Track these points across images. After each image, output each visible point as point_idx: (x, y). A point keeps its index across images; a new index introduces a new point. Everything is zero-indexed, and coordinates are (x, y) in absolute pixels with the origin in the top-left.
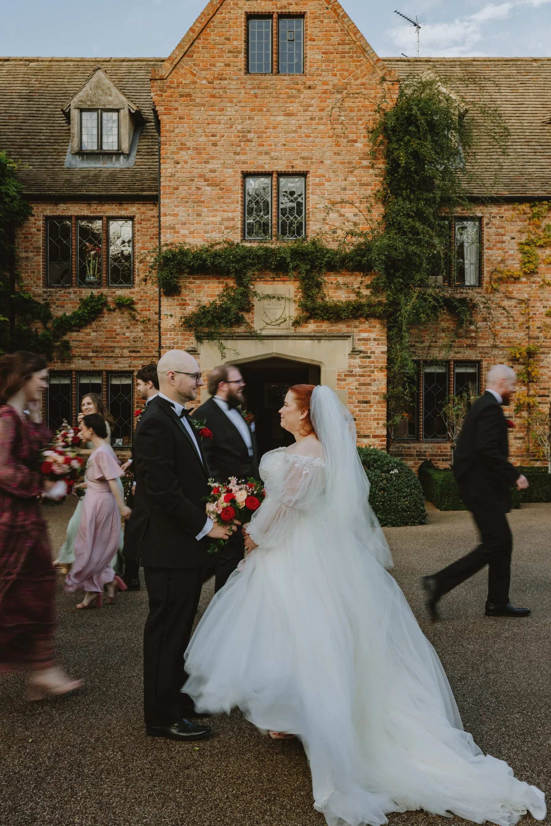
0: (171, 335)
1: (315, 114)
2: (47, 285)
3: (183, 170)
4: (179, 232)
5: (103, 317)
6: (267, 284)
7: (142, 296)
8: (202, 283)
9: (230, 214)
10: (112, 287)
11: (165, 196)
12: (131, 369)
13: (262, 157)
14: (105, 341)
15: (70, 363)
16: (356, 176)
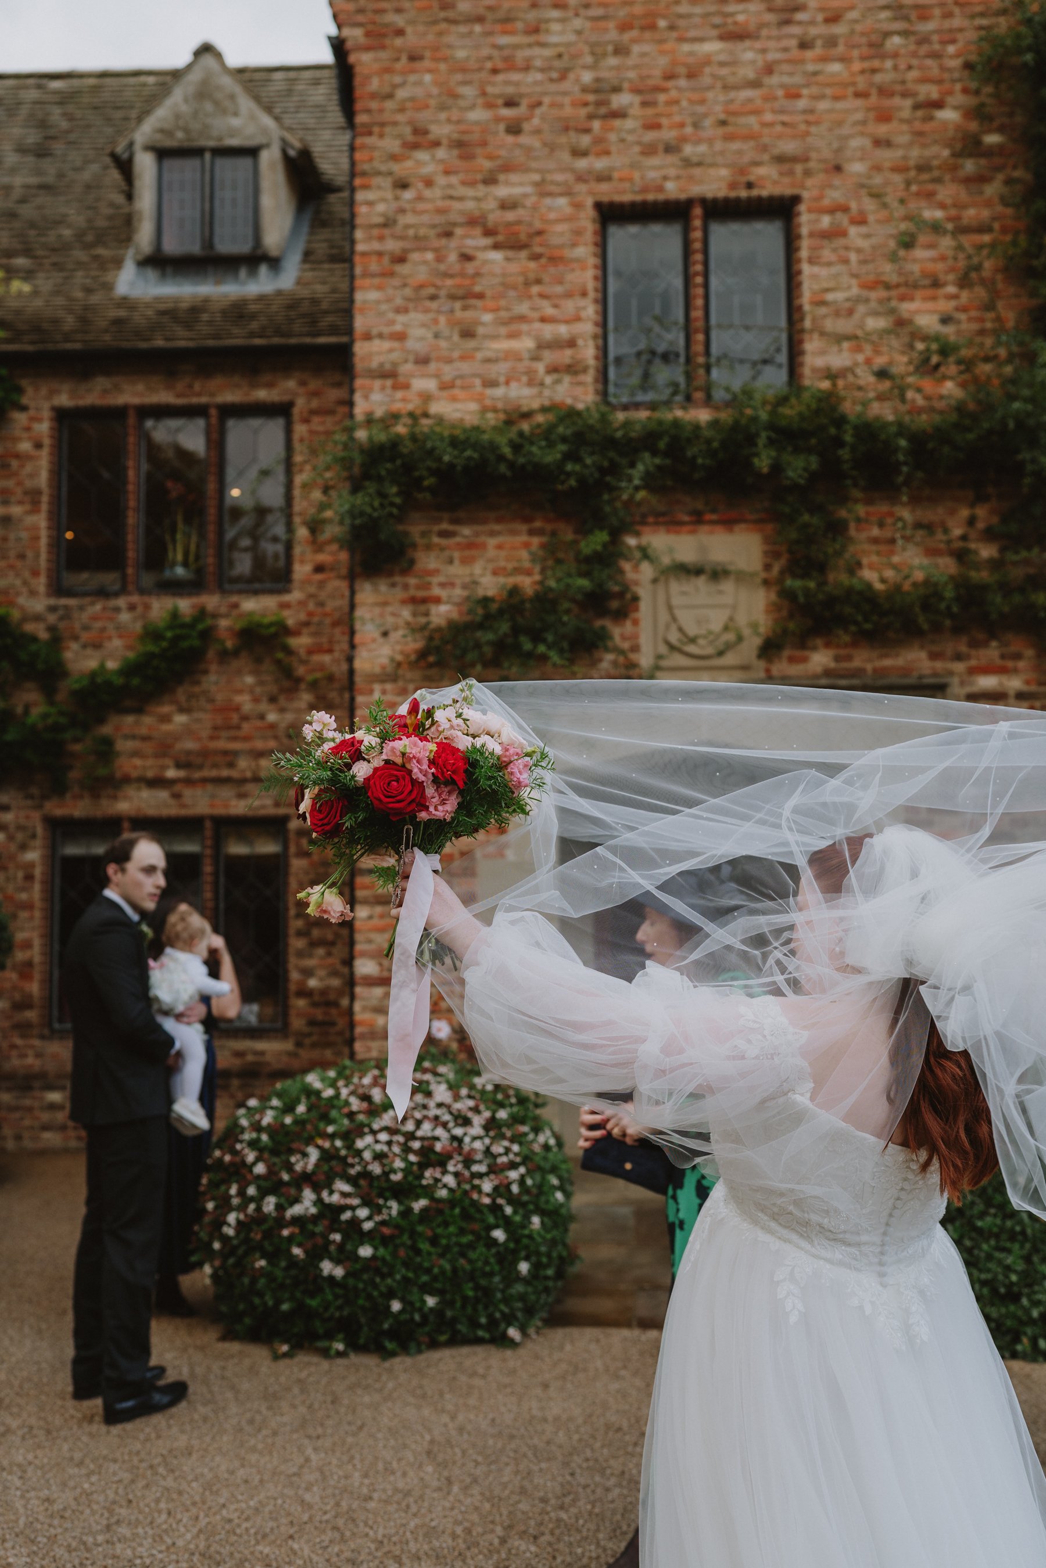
0: (384, 692)
1: (813, 31)
2: (58, 589)
3: (421, 206)
4: (407, 386)
5: (206, 672)
6: (677, 532)
7: (310, 614)
8: (477, 534)
9: (563, 330)
10: (231, 592)
11: (367, 282)
12: (282, 811)
13: (655, 161)
14: (212, 738)
15: (115, 798)
16: (942, 206)
